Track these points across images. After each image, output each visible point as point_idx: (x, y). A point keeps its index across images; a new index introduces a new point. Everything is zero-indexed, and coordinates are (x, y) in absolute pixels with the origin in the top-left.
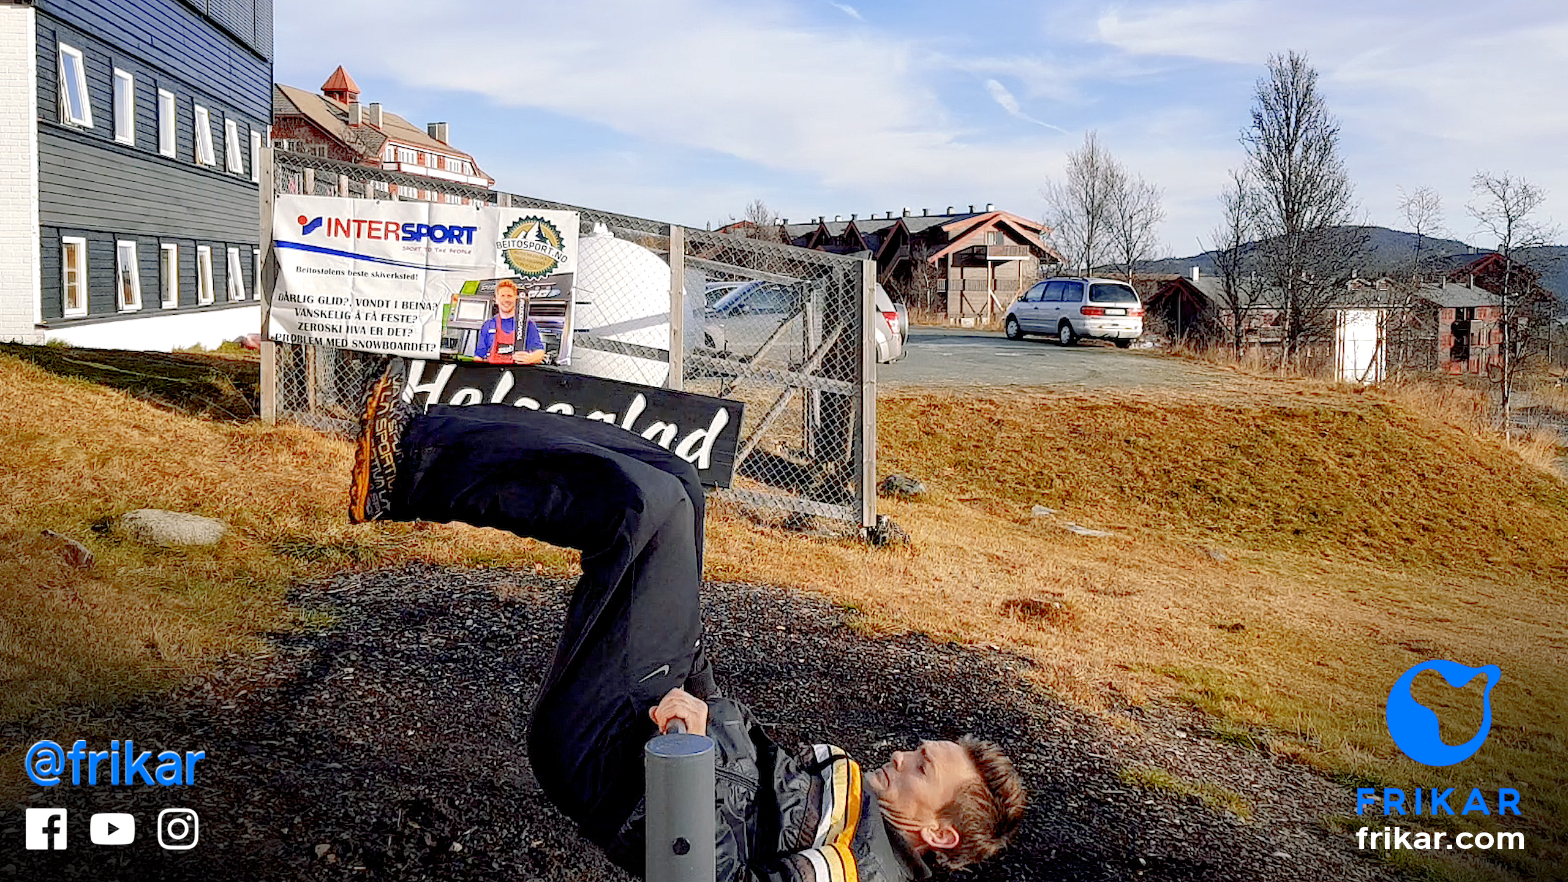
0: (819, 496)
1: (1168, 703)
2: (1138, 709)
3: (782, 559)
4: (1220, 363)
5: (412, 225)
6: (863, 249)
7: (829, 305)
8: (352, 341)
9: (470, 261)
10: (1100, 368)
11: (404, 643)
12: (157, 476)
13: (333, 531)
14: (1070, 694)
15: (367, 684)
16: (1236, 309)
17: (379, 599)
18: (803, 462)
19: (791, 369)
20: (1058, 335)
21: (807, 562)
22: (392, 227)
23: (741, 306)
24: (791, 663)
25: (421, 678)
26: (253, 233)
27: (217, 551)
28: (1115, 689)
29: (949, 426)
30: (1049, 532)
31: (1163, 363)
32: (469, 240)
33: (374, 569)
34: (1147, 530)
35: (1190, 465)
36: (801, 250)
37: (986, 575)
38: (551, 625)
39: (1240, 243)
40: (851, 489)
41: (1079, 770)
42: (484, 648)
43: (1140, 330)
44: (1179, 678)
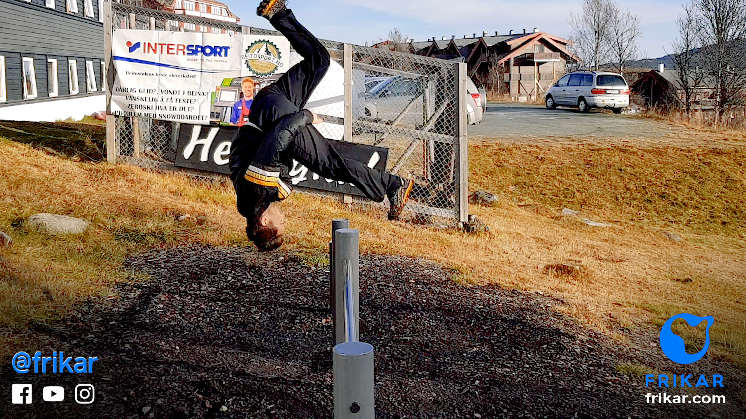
0: (434, 204)
1: (645, 325)
2: (627, 329)
3: (412, 241)
4: (677, 122)
5: (192, 46)
6: (459, 56)
7: (439, 90)
8: (159, 114)
9: (227, 67)
10: (604, 126)
11: (191, 290)
12: (48, 194)
13: (150, 225)
14: (586, 320)
15: (171, 314)
16: (687, 89)
17: (177, 265)
18: (424, 183)
19: (417, 128)
20: (578, 106)
21: (427, 243)
22: (181, 47)
23: (386, 91)
24: (418, 302)
25: (202, 310)
26: (100, 52)
27: (83, 238)
28: (613, 317)
29: (511, 161)
30: (573, 225)
31: (642, 122)
32: (226, 55)
33: (174, 248)
34: (632, 223)
35: (658, 183)
36: (421, 57)
37: (535, 250)
38: (277, 280)
39: (689, 49)
40: (453, 199)
41: (592, 365)
42: (238, 293)
43: (627, 102)
44: (651, 311)
